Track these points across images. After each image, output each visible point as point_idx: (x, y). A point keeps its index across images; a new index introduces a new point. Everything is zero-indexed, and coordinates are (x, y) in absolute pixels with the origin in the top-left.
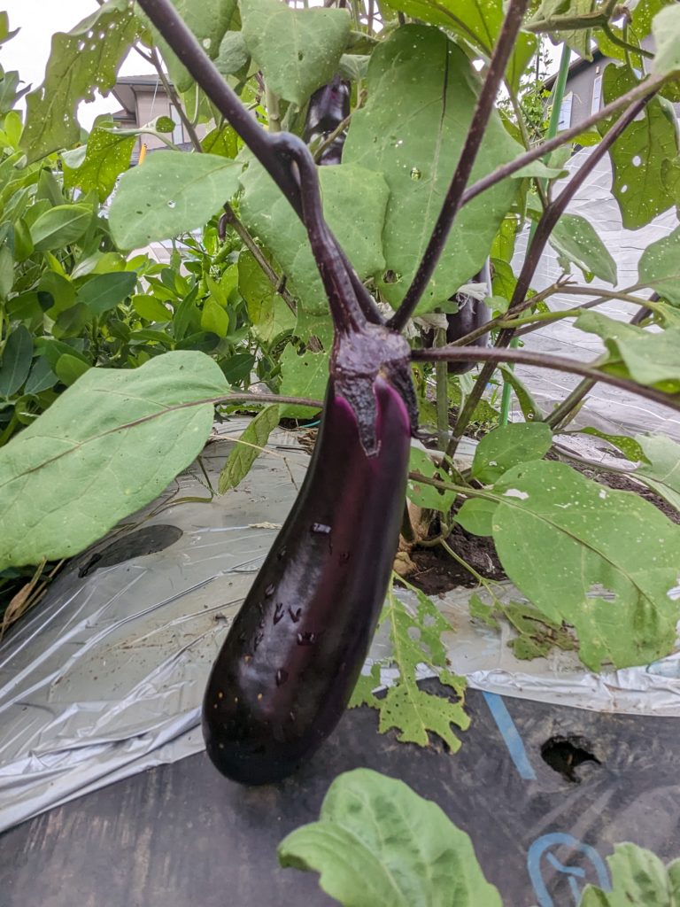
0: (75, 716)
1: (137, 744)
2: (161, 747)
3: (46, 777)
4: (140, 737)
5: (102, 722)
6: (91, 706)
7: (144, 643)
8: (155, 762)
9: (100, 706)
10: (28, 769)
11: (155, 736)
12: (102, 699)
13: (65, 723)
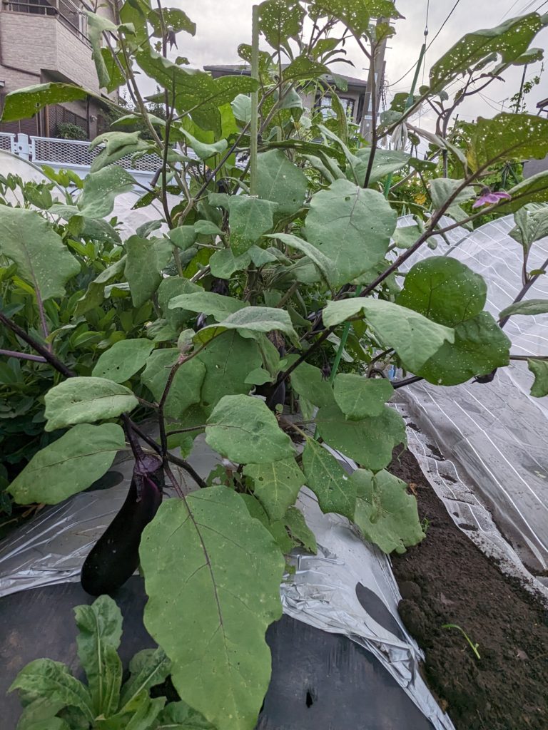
0: (49, 559)
1: (66, 573)
2: (72, 576)
3: (33, 579)
4: (68, 571)
5: (57, 563)
6: (56, 555)
7: (83, 534)
8: (69, 581)
9: (59, 556)
10: (29, 574)
11: (72, 571)
12: (60, 554)
13: (45, 560)
